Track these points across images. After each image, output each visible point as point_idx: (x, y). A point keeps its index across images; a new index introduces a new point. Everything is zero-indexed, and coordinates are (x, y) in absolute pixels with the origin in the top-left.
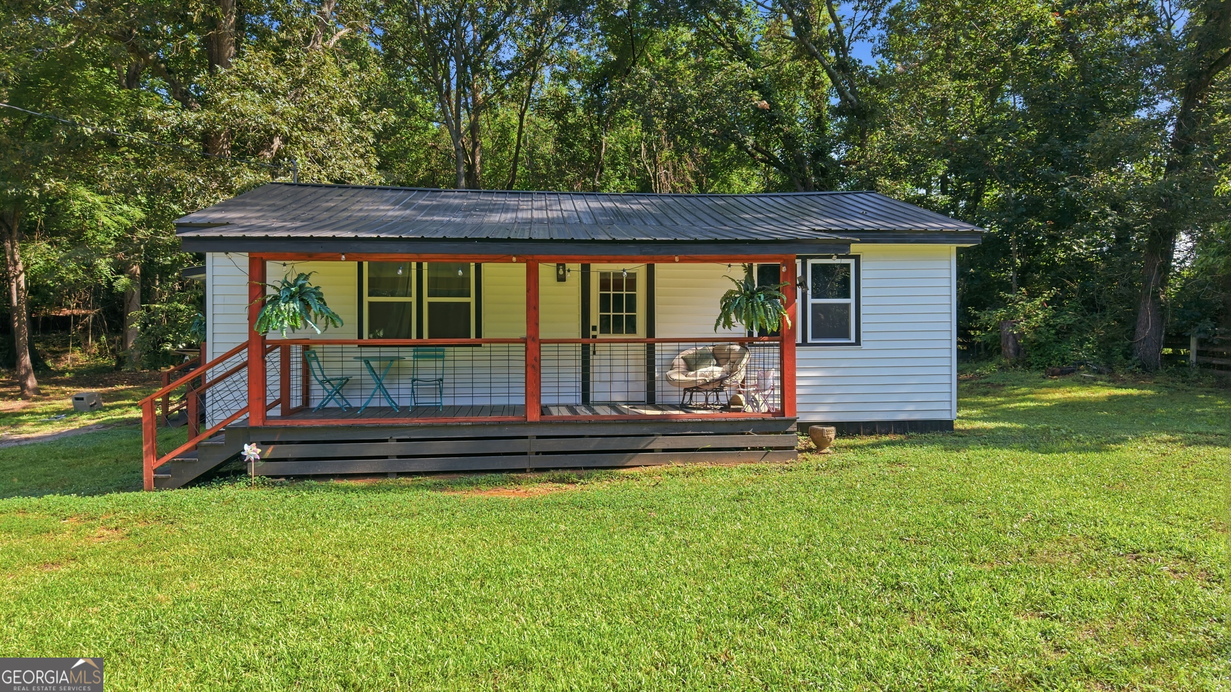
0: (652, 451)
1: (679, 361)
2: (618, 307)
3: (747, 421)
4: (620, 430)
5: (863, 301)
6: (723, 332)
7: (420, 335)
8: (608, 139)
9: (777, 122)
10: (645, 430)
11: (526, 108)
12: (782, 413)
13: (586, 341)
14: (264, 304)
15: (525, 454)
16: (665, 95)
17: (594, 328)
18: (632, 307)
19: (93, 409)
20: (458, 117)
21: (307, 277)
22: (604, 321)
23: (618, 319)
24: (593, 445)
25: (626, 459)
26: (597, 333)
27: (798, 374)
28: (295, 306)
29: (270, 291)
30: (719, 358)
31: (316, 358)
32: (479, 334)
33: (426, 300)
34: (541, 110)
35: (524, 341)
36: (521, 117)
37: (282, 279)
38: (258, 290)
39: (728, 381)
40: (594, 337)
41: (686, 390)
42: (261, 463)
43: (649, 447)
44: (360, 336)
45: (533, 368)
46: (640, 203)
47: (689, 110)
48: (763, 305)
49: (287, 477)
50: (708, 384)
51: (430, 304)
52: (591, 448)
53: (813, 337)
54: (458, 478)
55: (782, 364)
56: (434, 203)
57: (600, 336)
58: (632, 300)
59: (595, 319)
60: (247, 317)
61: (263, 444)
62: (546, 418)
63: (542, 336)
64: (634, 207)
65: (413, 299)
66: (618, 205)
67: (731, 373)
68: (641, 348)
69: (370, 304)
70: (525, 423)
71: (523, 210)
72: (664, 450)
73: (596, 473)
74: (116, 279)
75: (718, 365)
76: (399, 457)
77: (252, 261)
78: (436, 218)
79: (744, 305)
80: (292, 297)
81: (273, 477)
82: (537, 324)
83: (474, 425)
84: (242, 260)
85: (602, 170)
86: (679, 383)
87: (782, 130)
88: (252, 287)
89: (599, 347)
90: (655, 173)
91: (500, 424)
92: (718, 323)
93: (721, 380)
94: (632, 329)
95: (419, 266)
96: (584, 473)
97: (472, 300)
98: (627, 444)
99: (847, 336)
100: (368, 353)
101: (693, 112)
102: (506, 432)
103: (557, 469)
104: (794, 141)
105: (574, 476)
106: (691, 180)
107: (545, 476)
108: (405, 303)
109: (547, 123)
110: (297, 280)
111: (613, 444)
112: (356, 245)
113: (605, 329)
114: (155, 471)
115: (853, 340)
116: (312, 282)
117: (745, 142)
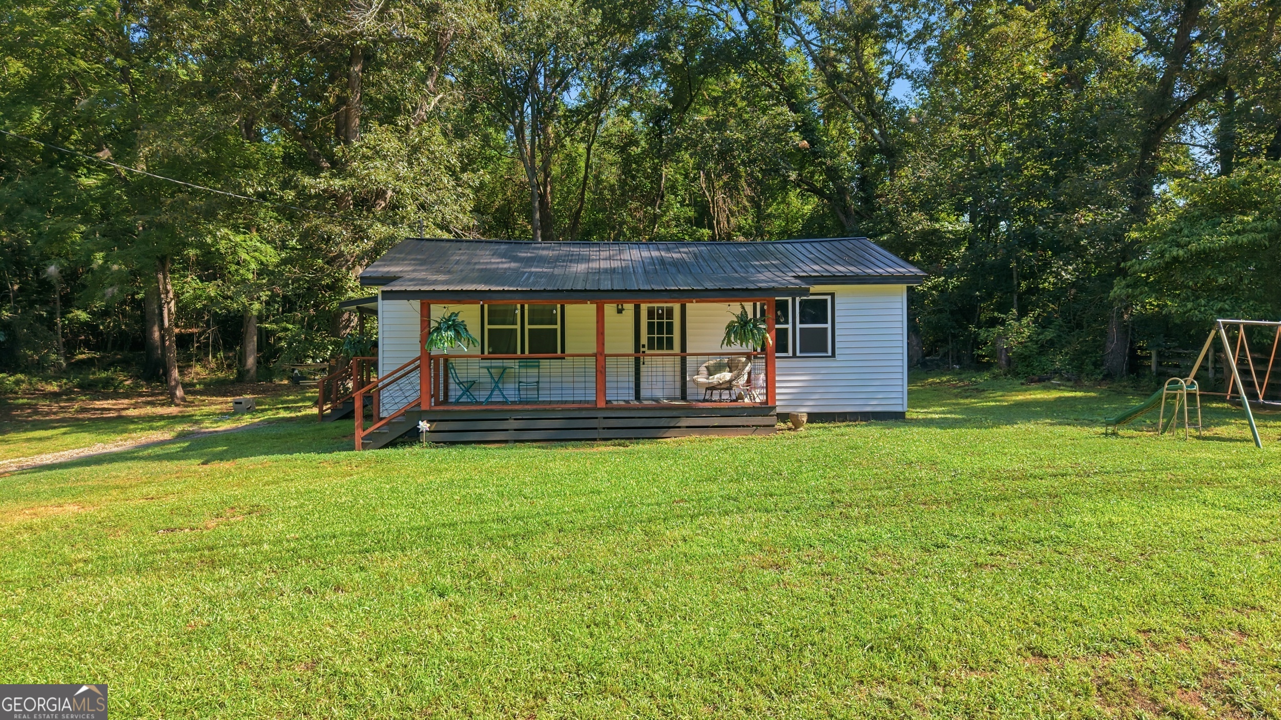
0: (679, 427)
1: (703, 369)
2: (660, 331)
3: (742, 408)
4: (658, 414)
5: (837, 326)
6: (726, 349)
7: (523, 352)
8: (668, 171)
9: (820, 157)
10: (675, 413)
11: (593, 142)
12: (766, 402)
13: (637, 355)
14: (430, 333)
15: (596, 429)
16: (714, 140)
17: (644, 346)
18: (670, 330)
19: (250, 410)
20: (533, 156)
21: (457, 315)
22: (651, 340)
23: (660, 340)
24: (640, 423)
25: (661, 433)
26: (645, 349)
27: (777, 378)
28: (451, 333)
29: (434, 325)
30: (731, 367)
31: (453, 368)
32: (563, 351)
33: (527, 327)
34: (607, 144)
35: (595, 355)
36: (588, 149)
37: (441, 316)
38: (426, 323)
39: (734, 383)
40: (644, 352)
41: (707, 389)
42: (429, 434)
43: (678, 425)
44: (483, 352)
45: (601, 372)
46: (680, 252)
47: (736, 153)
48: (751, 331)
49: (445, 443)
50: (720, 384)
51: (530, 330)
52: (639, 425)
53: (801, 352)
54: (553, 444)
55: (766, 370)
56: (529, 255)
57: (648, 352)
58: (670, 326)
59: (644, 340)
60: (419, 339)
61: (429, 421)
62: (609, 405)
63: (607, 352)
64: (675, 255)
65: (518, 327)
66: (663, 253)
67: (737, 377)
68: (678, 359)
69: (489, 330)
70: (596, 409)
71: (593, 260)
72: (687, 427)
73: (641, 441)
74: (251, 304)
75: (731, 371)
76: (515, 430)
77: (422, 304)
78: (533, 270)
79: (739, 331)
80: (449, 328)
81: (437, 443)
82: (603, 344)
83: (563, 410)
84: (416, 304)
85: (662, 197)
86: (703, 384)
87: (825, 164)
88: (422, 321)
89: (647, 359)
90: (713, 197)
91: (580, 409)
92: (723, 343)
93: (730, 381)
94: (670, 345)
95: (522, 307)
96: (634, 441)
97: (558, 327)
98: (663, 423)
99: (826, 351)
100: (487, 363)
101: (739, 155)
102: (584, 414)
103: (617, 439)
104: (837, 173)
105: (627, 442)
106: (747, 204)
107: (609, 442)
108: (512, 330)
109: (611, 156)
110: (450, 316)
111: (653, 423)
112: (489, 295)
113: (651, 347)
114: (362, 439)
115: (830, 354)
116: (459, 319)
117: (789, 176)
